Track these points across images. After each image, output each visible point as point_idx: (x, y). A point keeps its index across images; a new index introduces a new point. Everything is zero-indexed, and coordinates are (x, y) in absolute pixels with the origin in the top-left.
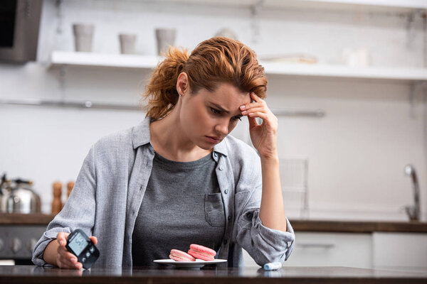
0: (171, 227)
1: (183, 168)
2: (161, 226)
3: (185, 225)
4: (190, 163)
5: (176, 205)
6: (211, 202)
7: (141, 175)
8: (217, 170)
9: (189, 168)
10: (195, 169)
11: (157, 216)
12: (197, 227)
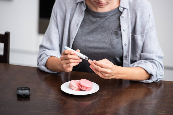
0: (91, 48)
1: (100, 16)
2: (85, 47)
3: (98, 47)
4: (105, 13)
5: (95, 35)
6: (115, 35)
7: (78, 18)
8: (121, 17)
9: (104, 16)
10: (107, 16)
11: (83, 41)
12: (105, 48)
